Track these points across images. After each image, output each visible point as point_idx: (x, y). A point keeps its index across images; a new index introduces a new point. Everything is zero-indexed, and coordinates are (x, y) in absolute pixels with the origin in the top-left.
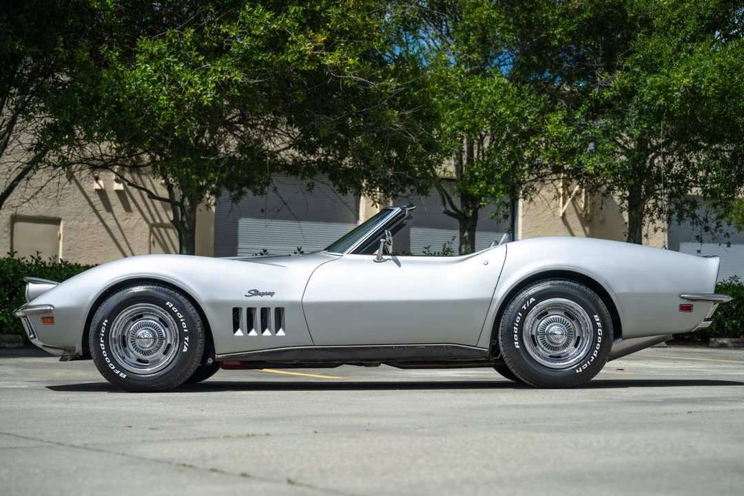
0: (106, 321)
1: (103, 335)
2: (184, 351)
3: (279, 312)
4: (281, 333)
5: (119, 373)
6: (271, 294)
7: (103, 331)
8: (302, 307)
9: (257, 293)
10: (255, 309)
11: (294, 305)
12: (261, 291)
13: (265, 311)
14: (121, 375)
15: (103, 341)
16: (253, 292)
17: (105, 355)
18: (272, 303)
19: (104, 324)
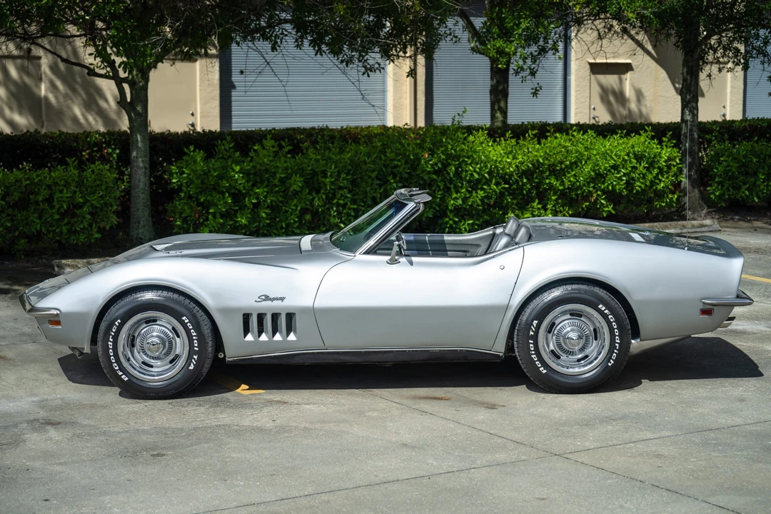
0: (119, 321)
1: (113, 334)
2: (190, 368)
3: (290, 316)
4: (292, 337)
5: (122, 375)
6: (282, 299)
7: (114, 330)
8: (314, 312)
9: (267, 298)
10: (266, 314)
11: (305, 310)
12: (271, 296)
13: (275, 317)
14: (123, 377)
15: (111, 340)
16: (263, 297)
17: (112, 354)
18: (283, 308)
19: (116, 323)
